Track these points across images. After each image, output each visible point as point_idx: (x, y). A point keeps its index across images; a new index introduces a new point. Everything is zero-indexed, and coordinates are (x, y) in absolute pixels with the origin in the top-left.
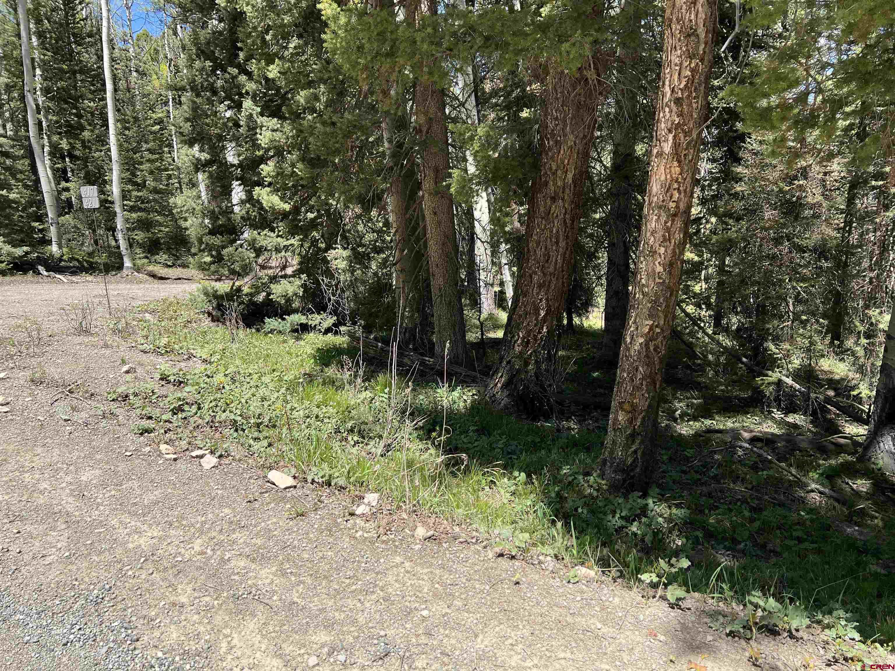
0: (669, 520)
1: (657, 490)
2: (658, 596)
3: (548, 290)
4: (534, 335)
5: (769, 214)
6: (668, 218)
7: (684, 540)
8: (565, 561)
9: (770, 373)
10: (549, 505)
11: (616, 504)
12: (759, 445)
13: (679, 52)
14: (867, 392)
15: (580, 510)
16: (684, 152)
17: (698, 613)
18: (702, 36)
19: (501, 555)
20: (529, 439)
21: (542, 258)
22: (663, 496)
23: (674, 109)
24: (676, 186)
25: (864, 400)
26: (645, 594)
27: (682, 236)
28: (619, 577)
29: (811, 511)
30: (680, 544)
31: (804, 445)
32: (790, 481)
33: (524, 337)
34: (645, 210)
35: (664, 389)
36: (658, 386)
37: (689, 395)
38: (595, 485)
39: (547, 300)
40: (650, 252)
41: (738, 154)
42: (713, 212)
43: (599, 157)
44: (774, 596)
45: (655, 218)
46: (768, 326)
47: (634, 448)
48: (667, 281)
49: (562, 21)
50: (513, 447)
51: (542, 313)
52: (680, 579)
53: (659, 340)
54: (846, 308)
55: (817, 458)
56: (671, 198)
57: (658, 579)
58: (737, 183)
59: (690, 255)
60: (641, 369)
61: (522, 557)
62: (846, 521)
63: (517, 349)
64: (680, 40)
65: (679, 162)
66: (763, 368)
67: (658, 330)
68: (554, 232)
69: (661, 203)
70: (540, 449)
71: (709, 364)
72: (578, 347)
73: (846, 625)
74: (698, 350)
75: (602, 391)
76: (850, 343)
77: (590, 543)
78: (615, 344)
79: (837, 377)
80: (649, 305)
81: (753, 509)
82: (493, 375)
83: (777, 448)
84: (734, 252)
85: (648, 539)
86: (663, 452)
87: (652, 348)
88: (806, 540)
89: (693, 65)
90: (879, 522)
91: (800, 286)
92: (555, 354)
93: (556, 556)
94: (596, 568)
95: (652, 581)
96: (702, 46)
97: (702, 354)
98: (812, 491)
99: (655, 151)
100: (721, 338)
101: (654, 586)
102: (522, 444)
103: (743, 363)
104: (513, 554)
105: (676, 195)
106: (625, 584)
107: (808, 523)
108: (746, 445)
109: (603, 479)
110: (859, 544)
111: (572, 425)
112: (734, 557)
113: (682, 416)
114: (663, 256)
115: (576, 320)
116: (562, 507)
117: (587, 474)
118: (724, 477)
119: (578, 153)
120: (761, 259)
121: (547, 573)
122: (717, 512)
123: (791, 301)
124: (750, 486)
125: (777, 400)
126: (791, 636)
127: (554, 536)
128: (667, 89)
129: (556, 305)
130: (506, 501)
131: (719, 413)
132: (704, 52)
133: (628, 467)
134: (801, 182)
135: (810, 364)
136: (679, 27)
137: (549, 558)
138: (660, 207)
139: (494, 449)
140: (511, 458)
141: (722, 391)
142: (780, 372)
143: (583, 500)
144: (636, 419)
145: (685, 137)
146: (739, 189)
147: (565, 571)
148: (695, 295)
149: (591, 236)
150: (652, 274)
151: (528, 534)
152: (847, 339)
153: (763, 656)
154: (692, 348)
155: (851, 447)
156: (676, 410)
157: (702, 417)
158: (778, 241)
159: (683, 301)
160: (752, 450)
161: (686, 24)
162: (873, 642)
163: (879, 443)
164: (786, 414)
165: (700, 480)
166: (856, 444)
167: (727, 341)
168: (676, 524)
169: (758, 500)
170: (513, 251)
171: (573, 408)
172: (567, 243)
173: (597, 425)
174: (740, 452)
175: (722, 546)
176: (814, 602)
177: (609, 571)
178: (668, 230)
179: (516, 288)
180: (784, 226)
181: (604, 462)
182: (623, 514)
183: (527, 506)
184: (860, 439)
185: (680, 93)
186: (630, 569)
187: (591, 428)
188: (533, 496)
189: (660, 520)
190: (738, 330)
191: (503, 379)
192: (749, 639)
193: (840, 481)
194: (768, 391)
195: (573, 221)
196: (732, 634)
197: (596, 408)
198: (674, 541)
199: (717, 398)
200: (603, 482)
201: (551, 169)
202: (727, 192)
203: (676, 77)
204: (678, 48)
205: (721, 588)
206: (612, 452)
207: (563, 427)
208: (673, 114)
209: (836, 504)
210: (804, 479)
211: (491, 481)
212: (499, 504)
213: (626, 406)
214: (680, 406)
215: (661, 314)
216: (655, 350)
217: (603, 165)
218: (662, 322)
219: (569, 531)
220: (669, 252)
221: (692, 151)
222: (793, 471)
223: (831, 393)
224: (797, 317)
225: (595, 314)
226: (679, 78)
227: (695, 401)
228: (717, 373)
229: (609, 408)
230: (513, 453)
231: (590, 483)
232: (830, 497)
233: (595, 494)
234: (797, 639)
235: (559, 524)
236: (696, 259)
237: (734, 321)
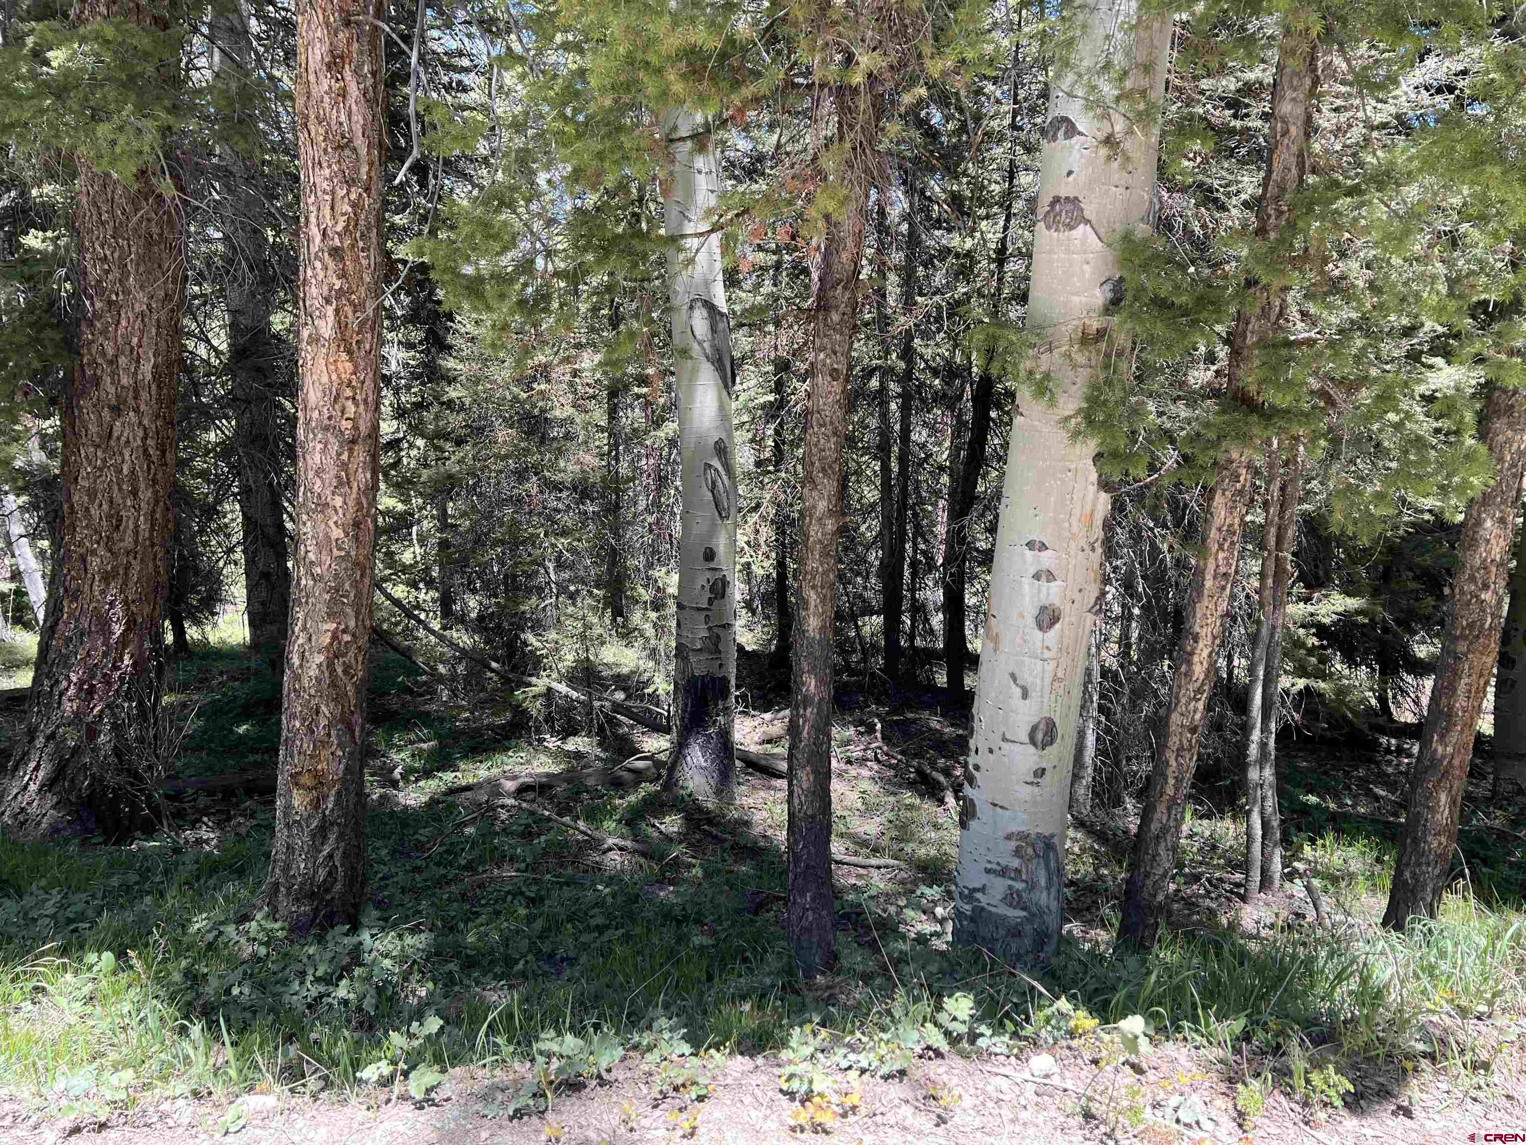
0: (402, 959)
1: (375, 913)
2: (394, 1098)
3: (125, 584)
4: (105, 675)
5: (504, 434)
6: (341, 447)
7: (430, 985)
8: (214, 1097)
9: (534, 680)
10: (172, 998)
11: (305, 960)
12: (531, 795)
13: (327, 172)
14: (665, 686)
15: (235, 991)
16: (356, 338)
17: (462, 1101)
18: (363, 151)
19: (76, 1130)
20: (115, 881)
21: (104, 523)
22: (386, 920)
23: (331, 265)
24: (349, 393)
25: (662, 698)
26: (372, 1102)
27: (369, 476)
28: (323, 1089)
29: (610, 881)
30: (424, 994)
31: (591, 782)
32: (578, 842)
33: (81, 682)
34: (300, 432)
35: (369, 734)
36: (357, 734)
37: (412, 737)
38: (260, 936)
39: (125, 602)
40: (317, 505)
41: (445, 338)
42: (416, 429)
43: (202, 332)
44: (572, 1028)
45: (319, 446)
46: (522, 608)
47: (327, 850)
48: (353, 553)
49: (95, 83)
50: (80, 907)
51: (118, 630)
52: (428, 1055)
53: (351, 654)
54: (626, 568)
55: (611, 797)
56: (343, 412)
57: (391, 1068)
58: (449, 384)
59: (388, 501)
60: (323, 708)
61: (122, 1120)
62: (657, 881)
63: (69, 707)
64: (325, 150)
65: (350, 352)
66: (523, 673)
67: (347, 638)
68: (125, 471)
69: (326, 422)
70: (142, 893)
71: (441, 679)
72: (202, 682)
73: (671, 1038)
74: (420, 660)
75: (258, 757)
76: (636, 618)
77: (261, 1046)
78: (274, 668)
79: (625, 670)
80: (327, 597)
81: (532, 902)
82: (16, 768)
83: (555, 796)
84: (458, 494)
85: (368, 1004)
86: (379, 843)
87: (339, 670)
88: (608, 927)
89: (353, 196)
90: (697, 872)
91: (562, 542)
92: (155, 705)
93: (196, 1094)
94: (277, 1088)
95: (381, 1076)
96: (364, 169)
97: (427, 665)
98: (610, 849)
99: (305, 334)
100: (455, 635)
101: (386, 1082)
102: (100, 895)
103: (493, 670)
104: (103, 1119)
105: (351, 409)
106: (334, 1098)
107: (609, 900)
108: (510, 802)
109: (276, 921)
110: (677, 911)
111: (204, 833)
112: (510, 987)
113: (404, 777)
114: (340, 511)
115: (192, 633)
116: (199, 996)
117: (245, 918)
118: (481, 860)
119: (159, 327)
120: (502, 503)
121: (180, 1130)
122: (478, 921)
123: (551, 566)
124: (523, 866)
125: (549, 719)
126: (602, 1082)
127: (186, 1057)
128: (314, 231)
129: (147, 610)
130: (73, 1020)
131: (465, 757)
132: (370, 178)
133: (319, 887)
134: (543, 387)
135: (588, 659)
136: (321, 131)
137: (181, 1102)
138: (326, 429)
139: (35, 920)
140: (75, 930)
141: (467, 720)
142: (549, 676)
143: (240, 970)
144: (325, 797)
145: (355, 312)
146: (454, 394)
147: (216, 1114)
148: (405, 569)
149: (204, 474)
150: (324, 544)
151: (130, 1071)
152: (632, 612)
153: (566, 1129)
154: (410, 658)
155: (654, 770)
156: (395, 767)
157: (438, 770)
158: (521, 475)
159: (386, 579)
160: (520, 808)
161: (334, 128)
162: (706, 1050)
163: (685, 757)
164: (564, 739)
165: (445, 876)
166: (658, 764)
167: (465, 638)
168: (415, 961)
169: (536, 884)
170: (36, 508)
171: (203, 801)
172: (156, 493)
173: (254, 822)
174: (504, 815)
175: (490, 975)
176: (628, 1018)
177: (304, 1085)
178: (344, 466)
179: (53, 582)
180: (527, 451)
181: (276, 886)
182: (319, 973)
183: (122, 1016)
184: (662, 757)
185: (337, 240)
186: (341, 1068)
187: (243, 830)
188: (132, 992)
189: (387, 963)
190: (481, 618)
191: (41, 774)
192: (543, 1112)
193: (643, 825)
194: (536, 708)
195: (163, 452)
196: (518, 1114)
197: (249, 793)
198: (413, 992)
199: (457, 735)
200: (277, 925)
201: (103, 354)
202: (436, 398)
203: (327, 211)
204: (325, 165)
205: (496, 1044)
206: (287, 868)
207: (187, 841)
208: (330, 272)
209: (642, 861)
210: (597, 834)
211: (36, 988)
212: (57, 1030)
213: (306, 780)
214: (400, 758)
215: (348, 610)
216: (345, 672)
217: (212, 347)
218: (352, 624)
219: (218, 1038)
220: (351, 503)
221: (369, 336)
222: (581, 824)
223: (620, 696)
224: (562, 589)
225: (227, 617)
226: (333, 216)
227: (424, 746)
228: (454, 693)
229: (274, 789)
230: (81, 917)
231: (252, 935)
232: (634, 852)
233: (263, 951)
234: (610, 1084)
235: (196, 1030)
236: (400, 507)
237: (473, 604)
